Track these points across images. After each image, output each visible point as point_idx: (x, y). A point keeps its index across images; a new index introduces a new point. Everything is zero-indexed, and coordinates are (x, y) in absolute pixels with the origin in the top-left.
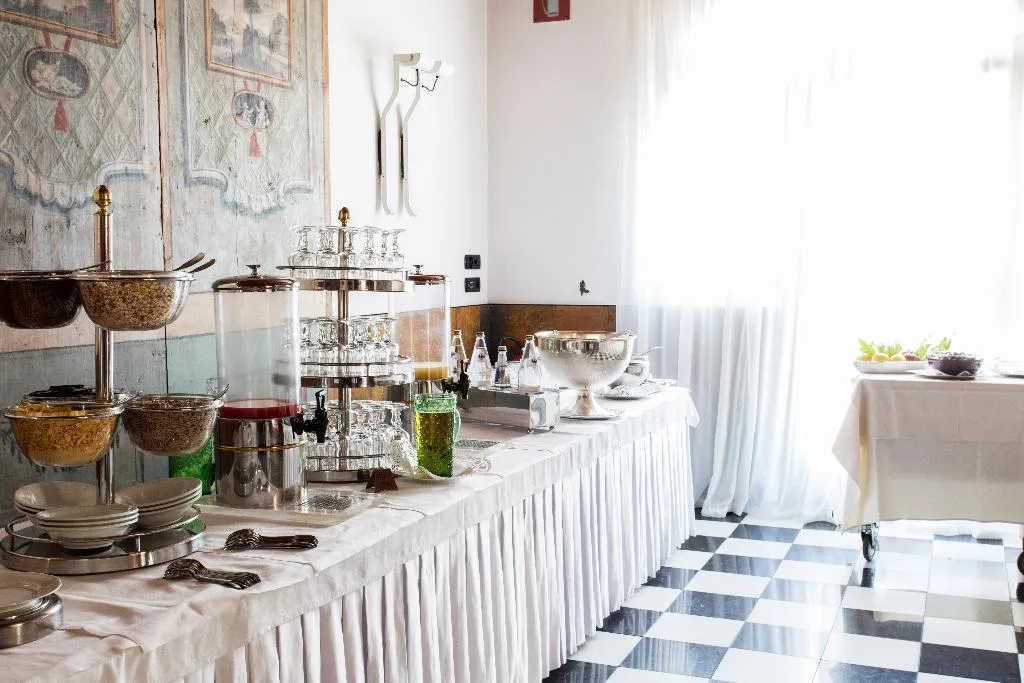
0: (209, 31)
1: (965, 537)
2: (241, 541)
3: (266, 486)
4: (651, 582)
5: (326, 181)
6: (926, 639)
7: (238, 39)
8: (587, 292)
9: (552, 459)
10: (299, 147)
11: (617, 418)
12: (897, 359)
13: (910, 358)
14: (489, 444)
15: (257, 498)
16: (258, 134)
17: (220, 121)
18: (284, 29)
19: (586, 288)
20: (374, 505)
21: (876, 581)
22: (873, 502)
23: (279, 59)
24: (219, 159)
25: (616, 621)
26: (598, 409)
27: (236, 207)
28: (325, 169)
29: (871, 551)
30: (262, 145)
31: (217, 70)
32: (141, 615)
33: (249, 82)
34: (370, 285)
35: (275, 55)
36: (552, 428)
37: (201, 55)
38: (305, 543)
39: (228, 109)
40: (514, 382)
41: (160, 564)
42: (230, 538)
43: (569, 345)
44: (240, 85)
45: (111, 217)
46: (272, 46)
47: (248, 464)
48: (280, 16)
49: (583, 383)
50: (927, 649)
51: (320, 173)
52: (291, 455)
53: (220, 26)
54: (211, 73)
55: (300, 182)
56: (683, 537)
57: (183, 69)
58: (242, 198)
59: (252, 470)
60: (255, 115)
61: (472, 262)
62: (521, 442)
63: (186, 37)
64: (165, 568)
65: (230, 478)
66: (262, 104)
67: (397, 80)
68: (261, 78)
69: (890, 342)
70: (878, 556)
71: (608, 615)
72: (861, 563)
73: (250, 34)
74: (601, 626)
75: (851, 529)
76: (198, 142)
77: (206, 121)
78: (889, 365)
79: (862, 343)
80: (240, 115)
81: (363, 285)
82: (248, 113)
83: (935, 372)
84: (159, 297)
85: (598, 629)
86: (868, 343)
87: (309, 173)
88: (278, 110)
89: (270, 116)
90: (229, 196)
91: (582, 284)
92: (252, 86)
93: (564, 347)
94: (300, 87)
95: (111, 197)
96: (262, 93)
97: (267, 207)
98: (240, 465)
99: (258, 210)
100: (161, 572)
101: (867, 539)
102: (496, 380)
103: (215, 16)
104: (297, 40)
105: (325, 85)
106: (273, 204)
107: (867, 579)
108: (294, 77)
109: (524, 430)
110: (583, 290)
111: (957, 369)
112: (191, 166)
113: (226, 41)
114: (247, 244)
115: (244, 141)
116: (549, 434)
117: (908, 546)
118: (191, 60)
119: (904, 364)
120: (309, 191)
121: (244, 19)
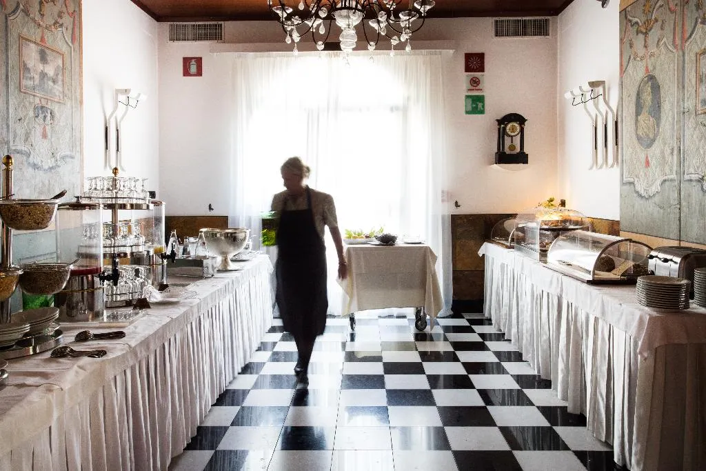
0: (22, 72)
1: (390, 316)
2: (83, 337)
3: (85, 311)
4: (259, 349)
5: (81, 152)
6: (384, 361)
7: (37, 77)
8: (213, 209)
9: (218, 290)
10: (68, 135)
11: (241, 270)
12: (362, 237)
13: (367, 237)
14: (187, 285)
15: (80, 317)
16: (47, 127)
17: (26, 121)
18: (60, 74)
19: (212, 207)
20: (144, 315)
21: (356, 339)
22: (355, 303)
23: (58, 88)
24: (26, 140)
25: (246, 369)
26: (232, 266)
27: (35, 166)
28: (81, 144)
29: (354, 325)
30: (49, 134)
31: (25, 93)
32: (52, 374)
33: (42, 100)
34: (132, 206)
35: (56, 86)
36: (213, 275)
37: (17, 85)
38: (119, 335)
39: (31, 114)
40: (193, 254)
41: (44, 352)
42: (77, 336)
43: (218, 235)
44: (37, 100)
45: (13, 172)
46: (54, 82)
47: (75, 300)
48: (58, 67)
49: (224, 254)
50: (386, 365)
51: (78, 148)
52: (98, 293)
53: (27, 69)
54: (23, 94)
55: (68, 153)
56: (269, 327)
57: (7, 92)
58: (37, 161)
59: (77, 303)
60: (45, 117)
61: (153, 194)
62: (199, 283)
63: (10, 75)
64: (50, 352)
65: (64, 307)
66: (49, 112)
67: (117, 102)
68: (48, 98)
69: (358, 230)
70: (357, 327)
71: (243, 366)
72: (350, 330)
73: (43, 75)
74: (240, 371)
75: (344, 317)
76: (15, 131)
77: (19, 120)
78: (360, 240)
79: (346, 230)
80: (37, 117)
81: (129, 207)
82: (41, 116)
83: (378, 243)
84: (48, 212)
85: (239, 374)
86: (349, 230)
87: (73, 147)
88: (57, 115)
89: (52, 117)
90: (31, 160)
91: (210, 205)
92: (44, 103)
93: (216, 236)
94: (69, 104)
95: (13, 162)
96: (49, 106)
97: (51, 166)
98: (70, 300)
99: (47, 167)
100: (48, 355)
101: (352, 320)
102: (183, 254)
103: (25, 65)
104: (67, 79)
105: (81, 102)
106: (54, 165)
107: (353, 337)
108: (65, 98)
109: (201, 277)
110: (210, 208)
111: (388, 240)
112: (11, 143)
113: (30, 78)
114: (40, 185)
115: (39, 130)
116: (212, 279)
117: (367, 322)
118: (12, 88)
119: (364, 240)
120: (72, 157)
121: (40, 67)
